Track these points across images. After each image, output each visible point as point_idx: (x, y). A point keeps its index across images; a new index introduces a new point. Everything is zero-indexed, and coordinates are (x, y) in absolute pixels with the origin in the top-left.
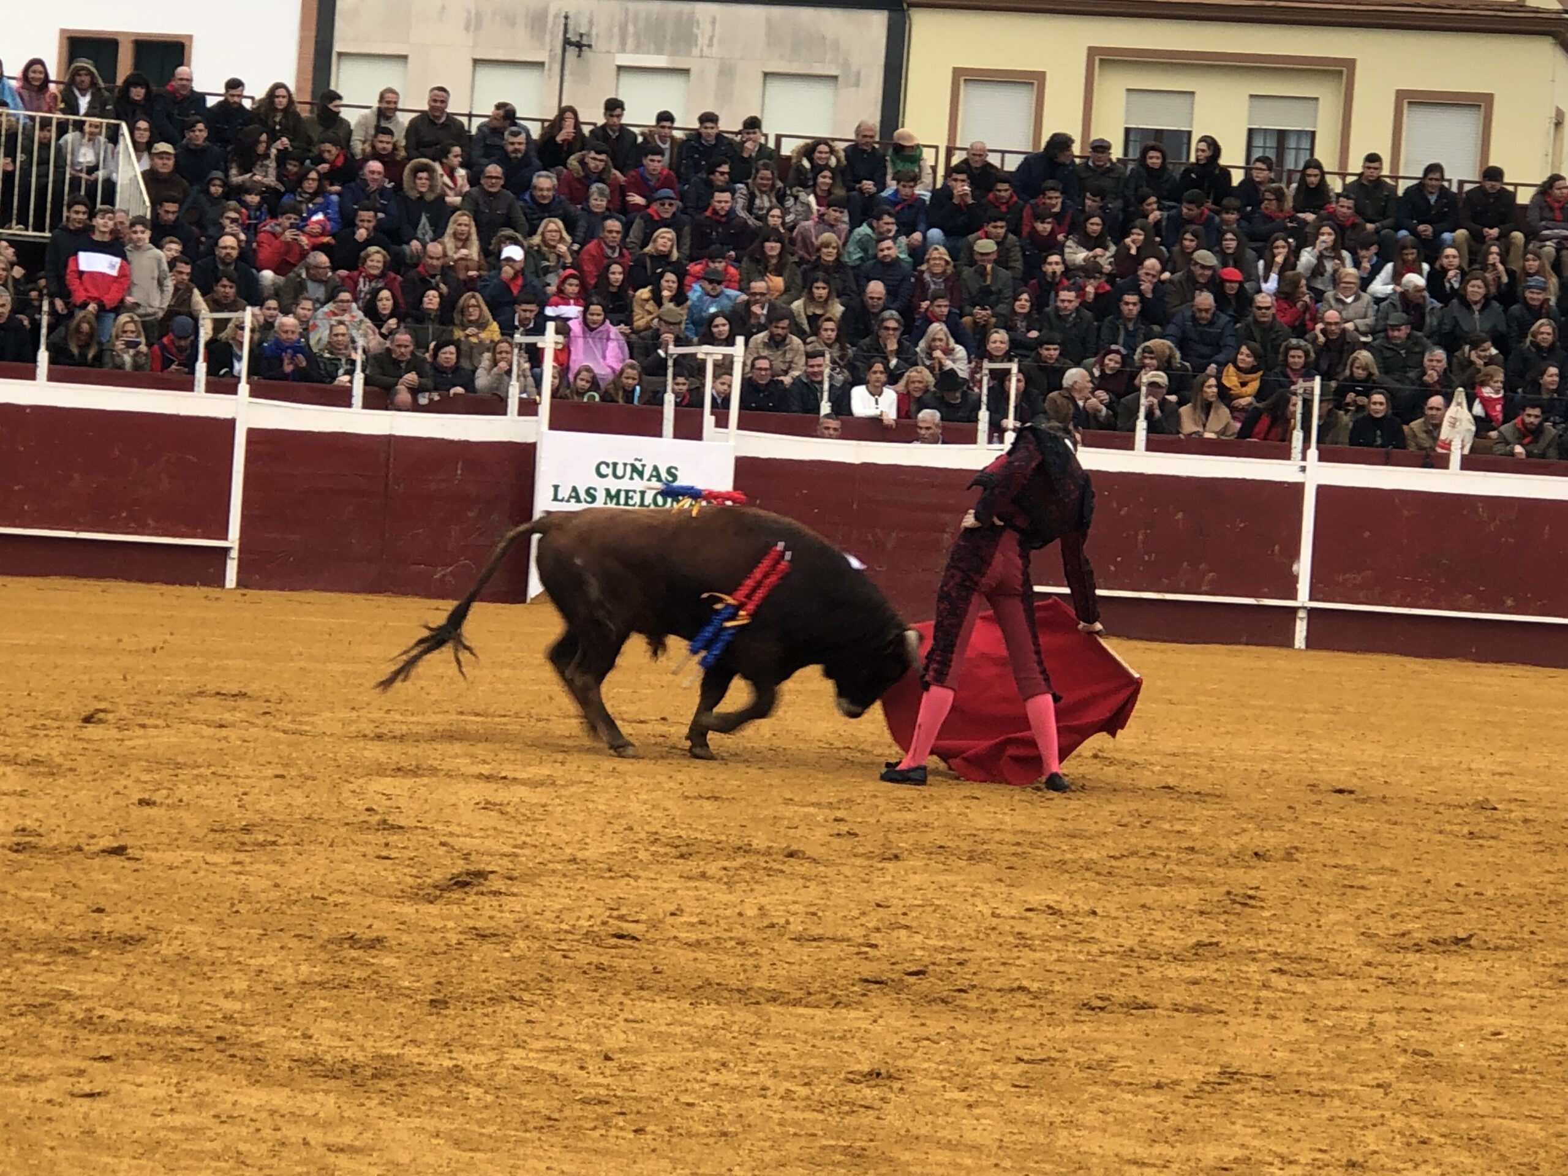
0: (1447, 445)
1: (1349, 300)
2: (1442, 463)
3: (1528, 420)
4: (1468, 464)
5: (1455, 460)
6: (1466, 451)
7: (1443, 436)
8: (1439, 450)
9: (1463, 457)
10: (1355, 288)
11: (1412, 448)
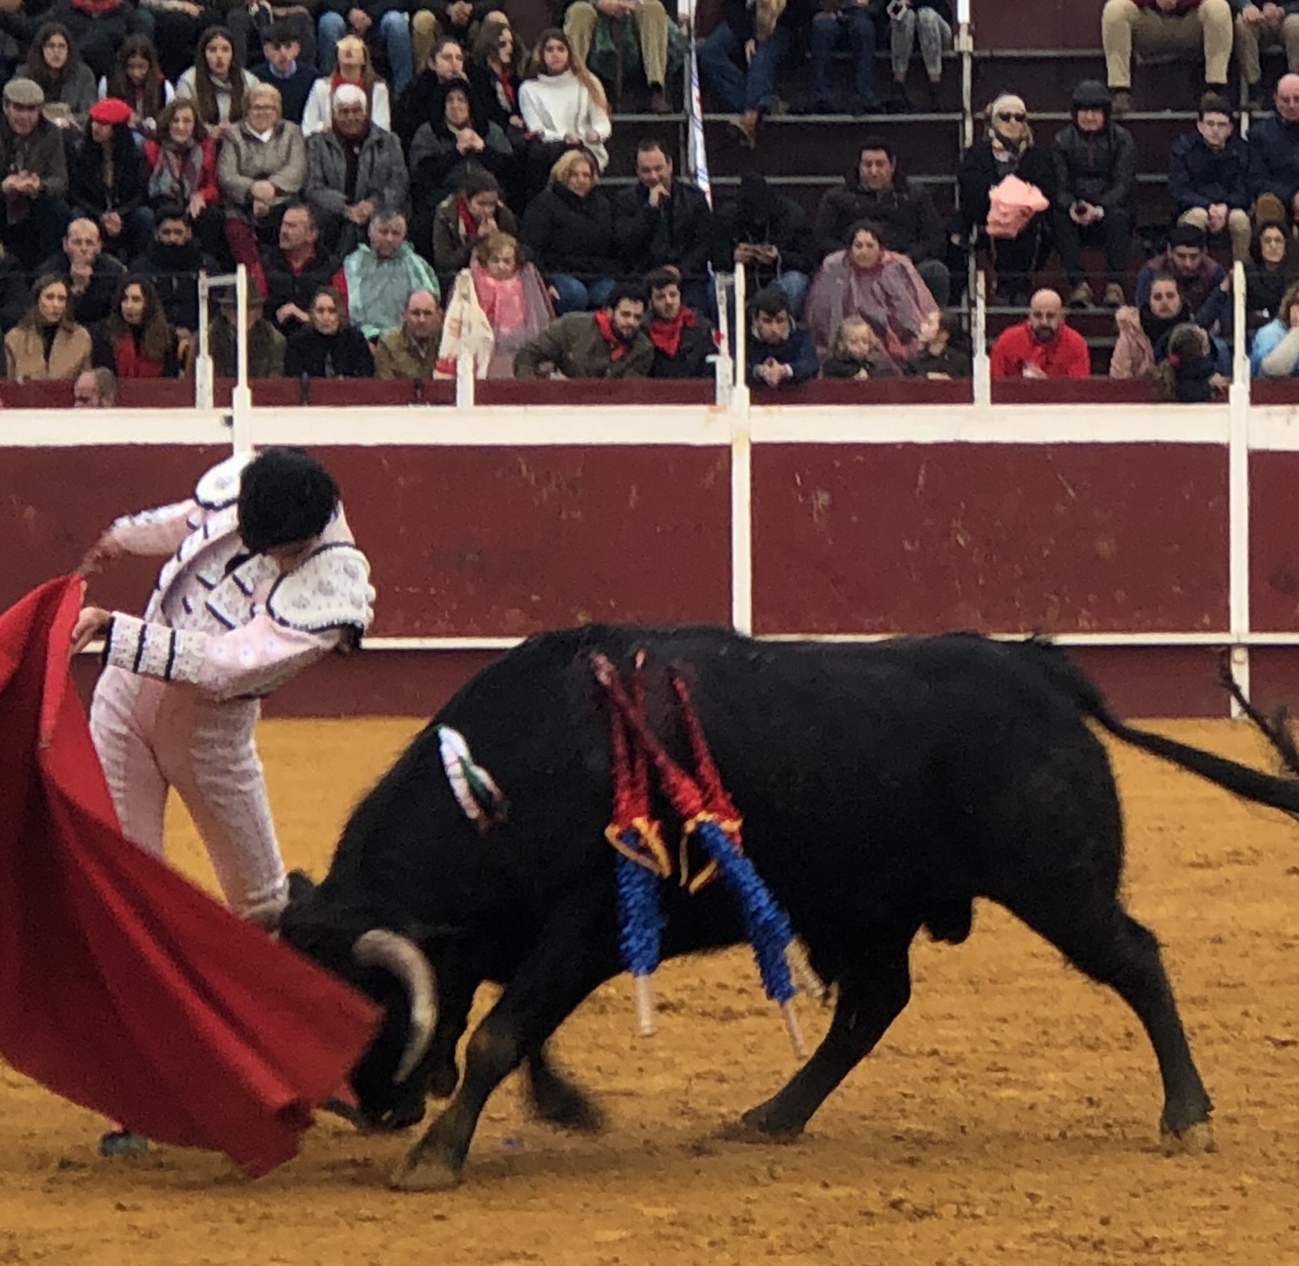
0: (451, 367)
1: (265, 137)
2: (444, 395)
3: (621, 320)
4: (488, 393)
5: (465, 389)
6: (482, 374)
7: (443, 353)
8: (437, 375)
9: (478, 383)
10: (274, 116)
11: (385, 375)
